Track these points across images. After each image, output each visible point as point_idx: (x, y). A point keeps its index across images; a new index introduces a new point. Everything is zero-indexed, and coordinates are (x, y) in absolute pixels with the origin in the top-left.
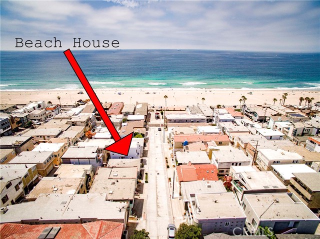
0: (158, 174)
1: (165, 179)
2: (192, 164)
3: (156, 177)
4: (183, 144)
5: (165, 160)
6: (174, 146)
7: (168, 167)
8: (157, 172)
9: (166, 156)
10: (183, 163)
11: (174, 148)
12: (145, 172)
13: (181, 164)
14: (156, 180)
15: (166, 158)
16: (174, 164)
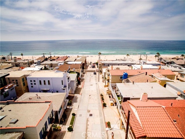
0: (91, 115)
1: (102, 123)
2: (149, 99)
3: (87, 121)
4: (121, 78)
5: (100, 97)
6: (110, 81)
7: (104, 105)
8: (89, 111)
9: (101, 93)
10: (131, 97)
11: (110, 84)
12: (72, 113)
13: (129, 99)
14: (87, 125)
15: (102, 95)
16: (112, 102)
